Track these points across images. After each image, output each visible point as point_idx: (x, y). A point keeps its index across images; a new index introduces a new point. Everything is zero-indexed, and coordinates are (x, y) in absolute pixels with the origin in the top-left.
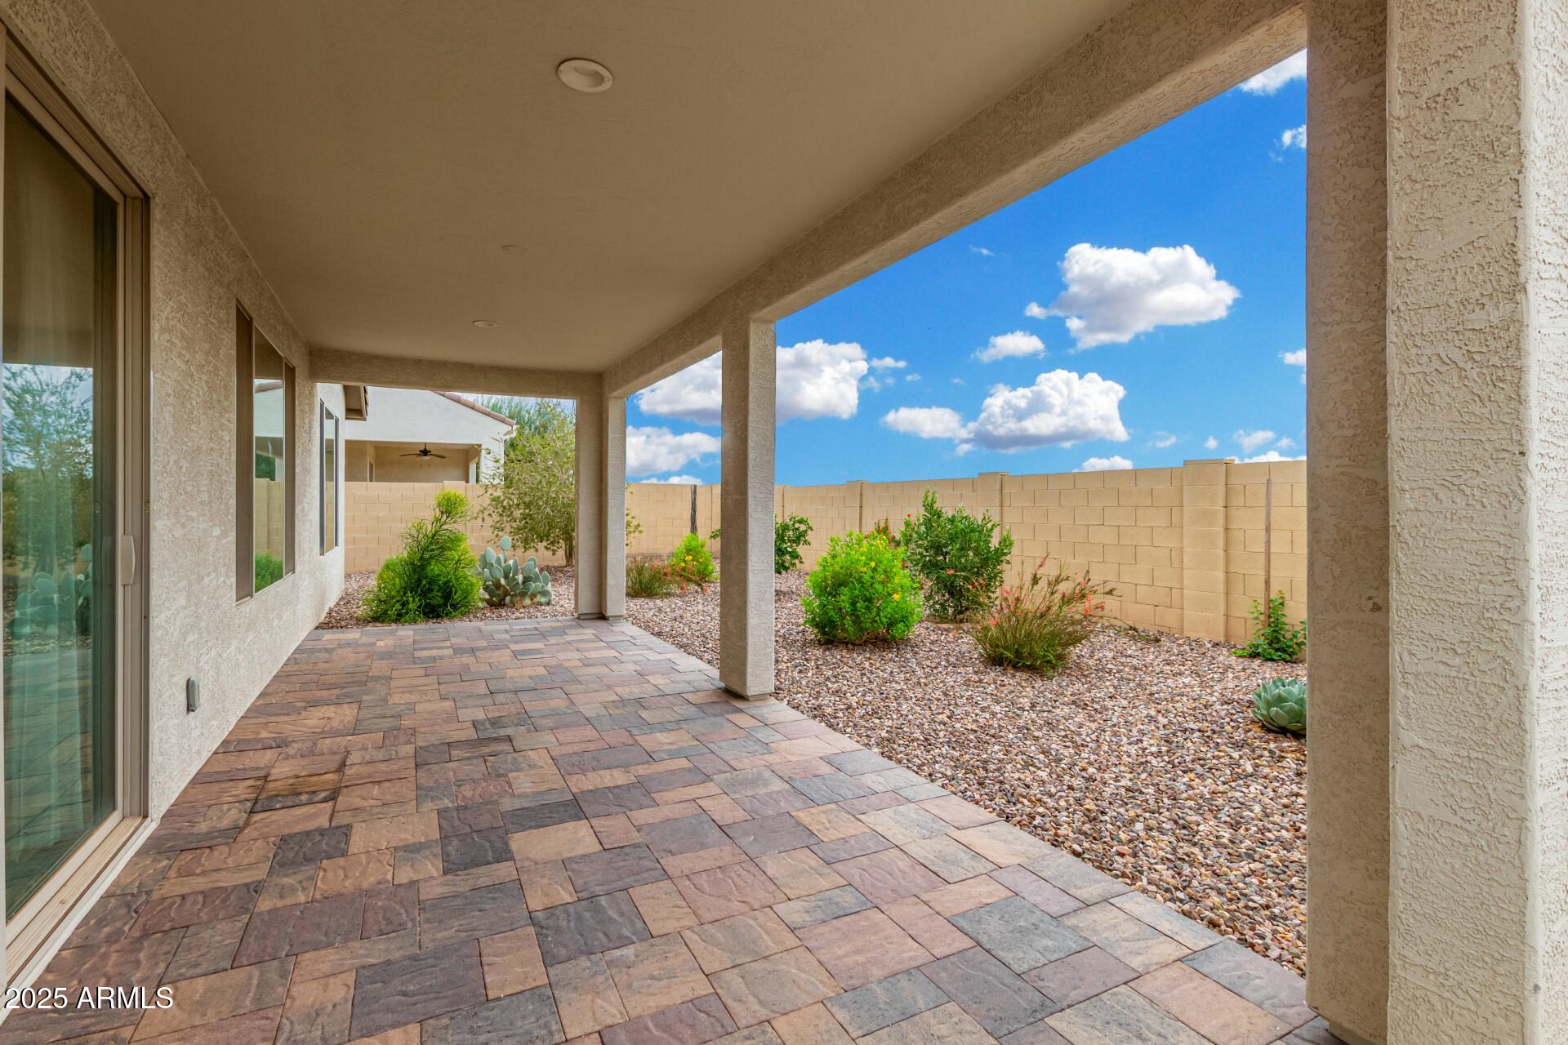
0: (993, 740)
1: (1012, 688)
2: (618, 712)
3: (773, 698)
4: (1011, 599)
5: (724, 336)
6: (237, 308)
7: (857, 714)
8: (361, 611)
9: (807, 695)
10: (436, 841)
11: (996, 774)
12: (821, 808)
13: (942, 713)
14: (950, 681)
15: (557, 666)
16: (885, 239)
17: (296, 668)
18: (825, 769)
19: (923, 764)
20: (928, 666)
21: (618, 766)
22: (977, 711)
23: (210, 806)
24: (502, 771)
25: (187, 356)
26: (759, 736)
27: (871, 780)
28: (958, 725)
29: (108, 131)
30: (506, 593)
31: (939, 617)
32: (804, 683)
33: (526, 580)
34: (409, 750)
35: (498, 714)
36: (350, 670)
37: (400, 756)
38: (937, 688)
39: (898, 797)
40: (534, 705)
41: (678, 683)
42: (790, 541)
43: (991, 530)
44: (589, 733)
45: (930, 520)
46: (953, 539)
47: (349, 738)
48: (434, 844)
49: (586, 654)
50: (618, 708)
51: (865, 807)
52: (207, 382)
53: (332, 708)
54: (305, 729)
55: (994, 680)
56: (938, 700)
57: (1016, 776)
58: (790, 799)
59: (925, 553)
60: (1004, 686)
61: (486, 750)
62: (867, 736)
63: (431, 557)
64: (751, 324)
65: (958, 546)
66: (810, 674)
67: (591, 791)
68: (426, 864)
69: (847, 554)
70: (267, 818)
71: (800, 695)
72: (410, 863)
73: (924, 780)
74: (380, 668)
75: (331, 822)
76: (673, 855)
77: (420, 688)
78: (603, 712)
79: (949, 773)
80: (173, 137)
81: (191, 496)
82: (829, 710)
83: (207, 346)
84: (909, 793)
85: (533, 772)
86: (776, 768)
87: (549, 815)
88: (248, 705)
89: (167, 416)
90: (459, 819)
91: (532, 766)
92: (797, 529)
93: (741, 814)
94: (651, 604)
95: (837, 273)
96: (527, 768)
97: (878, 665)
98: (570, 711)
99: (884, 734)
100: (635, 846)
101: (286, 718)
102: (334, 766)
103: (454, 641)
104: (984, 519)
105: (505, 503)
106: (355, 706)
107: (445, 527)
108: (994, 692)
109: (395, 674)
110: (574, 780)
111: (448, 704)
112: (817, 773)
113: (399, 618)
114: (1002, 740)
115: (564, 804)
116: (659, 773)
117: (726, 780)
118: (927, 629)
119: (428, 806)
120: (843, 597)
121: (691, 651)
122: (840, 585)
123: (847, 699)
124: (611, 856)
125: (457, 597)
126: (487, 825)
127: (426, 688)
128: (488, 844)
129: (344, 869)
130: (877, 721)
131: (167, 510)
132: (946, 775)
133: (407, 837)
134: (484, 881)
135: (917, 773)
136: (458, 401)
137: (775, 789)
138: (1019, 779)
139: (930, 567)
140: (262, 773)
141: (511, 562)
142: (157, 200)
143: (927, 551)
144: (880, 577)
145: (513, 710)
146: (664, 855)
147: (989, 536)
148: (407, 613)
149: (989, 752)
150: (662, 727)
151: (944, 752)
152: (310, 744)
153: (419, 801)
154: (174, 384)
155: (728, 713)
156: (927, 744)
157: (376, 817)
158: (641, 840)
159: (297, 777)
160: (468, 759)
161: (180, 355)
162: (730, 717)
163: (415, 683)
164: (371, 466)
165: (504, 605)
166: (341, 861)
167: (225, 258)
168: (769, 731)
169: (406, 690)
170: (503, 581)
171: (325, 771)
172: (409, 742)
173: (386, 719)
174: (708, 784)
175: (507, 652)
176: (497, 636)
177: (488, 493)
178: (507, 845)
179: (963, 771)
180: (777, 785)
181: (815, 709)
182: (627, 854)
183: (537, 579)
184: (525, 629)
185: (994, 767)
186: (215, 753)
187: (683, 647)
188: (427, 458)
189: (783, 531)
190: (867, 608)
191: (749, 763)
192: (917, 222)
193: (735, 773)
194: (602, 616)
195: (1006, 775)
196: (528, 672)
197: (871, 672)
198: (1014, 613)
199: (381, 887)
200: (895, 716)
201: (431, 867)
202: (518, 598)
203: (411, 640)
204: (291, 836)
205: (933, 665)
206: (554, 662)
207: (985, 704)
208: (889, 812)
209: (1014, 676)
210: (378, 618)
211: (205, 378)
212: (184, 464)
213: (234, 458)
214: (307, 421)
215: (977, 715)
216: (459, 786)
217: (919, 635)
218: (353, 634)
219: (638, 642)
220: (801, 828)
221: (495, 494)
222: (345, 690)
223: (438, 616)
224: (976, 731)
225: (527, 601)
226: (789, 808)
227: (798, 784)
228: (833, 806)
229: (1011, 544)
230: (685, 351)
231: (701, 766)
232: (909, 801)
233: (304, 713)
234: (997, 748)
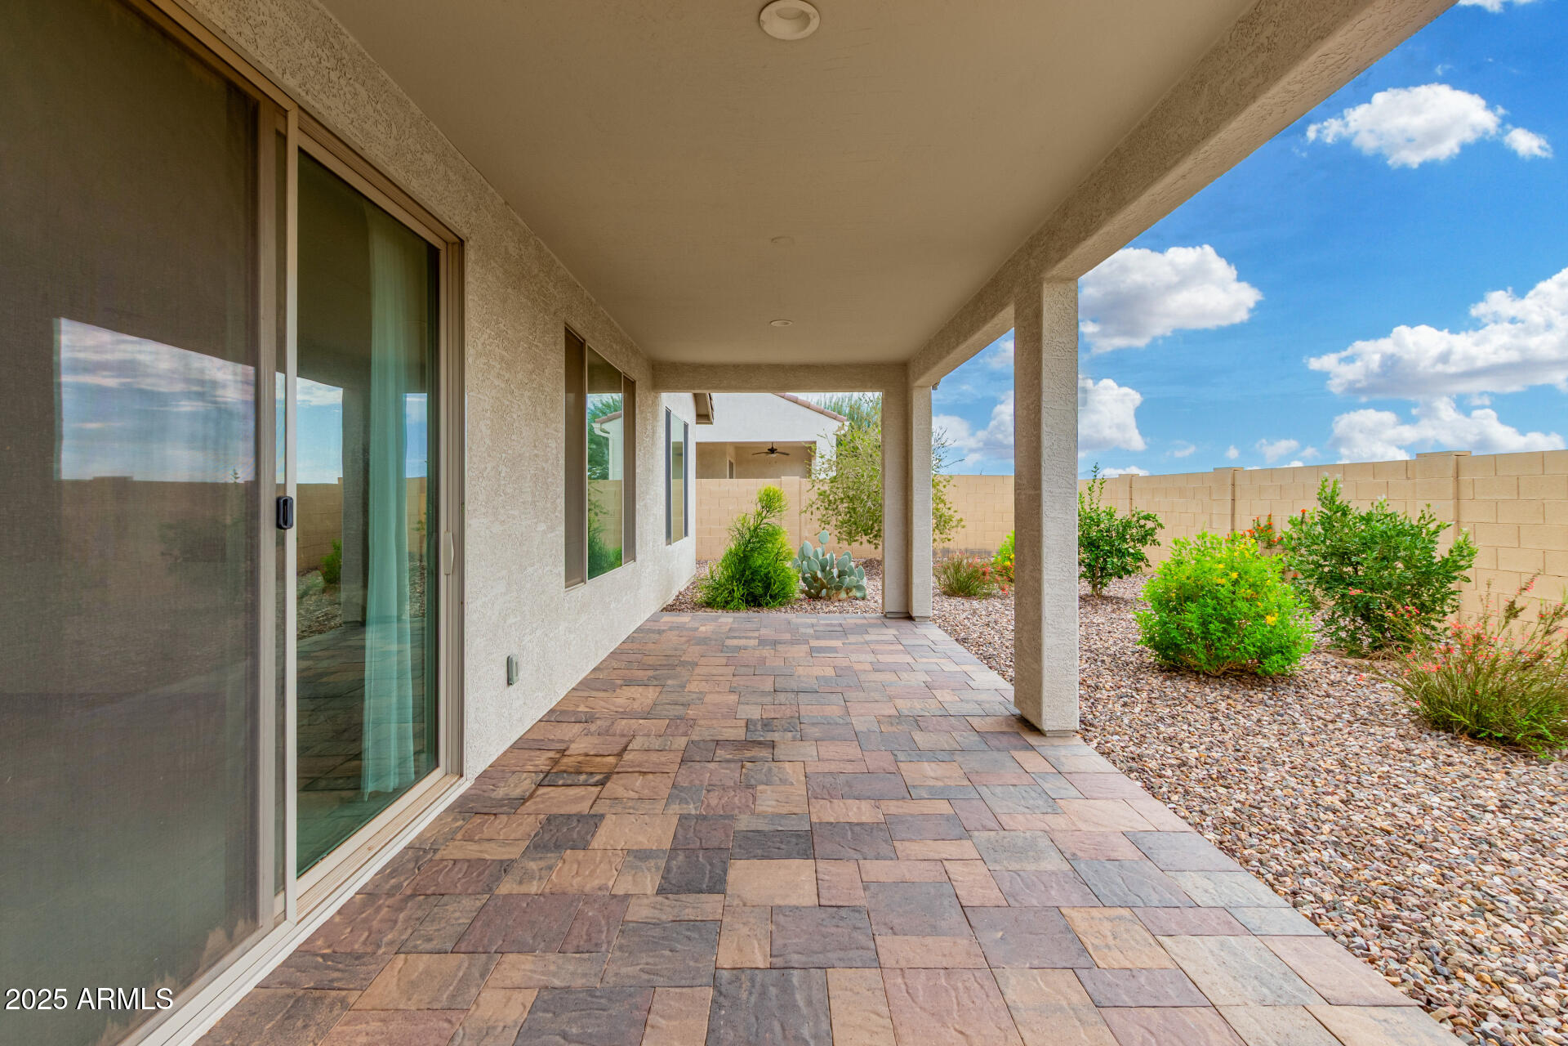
0: (1420, 852)
1: (1466, 771)
2: (891, 729)
3: (1079, 736)
4: (1468, 635)
5: (1016, 304)
6: (566, 329)
7: (1193, 776)
8: (700, 596)
9: (1127, 738)
10: (664, 852)
11: (1417, 915)
12: (1108, 912)
13: (1333, 794)
14: (1353, 745)
15: (849, 668)
16: (1206, 136)
17: (631, 646)
18: (1126, 851)
19: (1285, 874)
20: (1320, 718)
21: (869, 798)
22: (1395, 800)
23: (514, 772)
24: (753, 782)
25: (507, 376)
26: (1046, 786)
27: (1195, 885)
28: (1357, 818)
29: (415, 186)
30: (823, 586)
31: (1350, 648)
32: (1126, 721)
33: (841, 574)
34: (681, 742)
35: (773, 715)
36: (669, 653)
37: (673, 748)
38: (1329, 754)
39: (1230, 920)
40: (810, 709)
41: (968, 702)
42: (1133, 540)
43: (1436, 532)
44: (853, 751)
45: (1329, 518)
46: (1366, 545)
47: (641, 721)
48: (662, 855)
49: (879, 657)
50: (892, 724)
51: (1174, 926)
52: (530, 398)
53: (640, 689)
54: (613, 708)
55: (1433, 753)
56: (1329, 771)
57: (1458, 925)
58: (1067, 886)
59: (1321, 561)
60: (1450, 764)
61: (748, 754)
62: (1201, 812)
63: (752, 550)
64: (1045, 285)
65: (1375, 554)
66: (1137, 710)
67: (832, 823)
68: (646, 878)
69: (1198, 561)
70: (548, 793)
71: (1116, 737)
72: (633, 872)
73: (1280, 900)
74: (692, 654)
75: (591, 808)
76: (895, 934)
77: (716, 678)
78: (876, 728)
79: (1327, 897)
80: (489, 187)
81: (513, 497)
82: (1153, 764)
83: (530, 367)
84: (1251, 917)
85: (782, 788)
86: (1057, 836)
87: (778, 845)
88: (580, 679)
89: (483, 428)
90: (695, 830)
91: (783, 781)
92: (1141, 527)
93: (994, 896)
94: (967, 605)
95: (1145, 198)
96: (778, 782)
97: (1239, 707)
98: (841, 721)
99: (1229, 813)
100: (855, 909)
101: (602, 694)
102: (617, 749)
103: (763, 631)
104: (1423, 517)
105: (831, 498)
106: (658, 689)
107: (765, 521)
108: (1431, 773)
109: (703, 661)
110: (818, 806)
111: (734, 698)
112: (1114, 855)
113: (725, 605)
114: (1436, 855)
115: (797, 835)
116: (912, 815)
117: (988, 840)
118: (1326, 663)
119: (676, 808)
120: (1189, 616)
121: (994, 664)
122: (1187, 599)
123: (1183, 752)
124: (823, 916)
125: (775, 588)
126: (716, 844)
127: (721, 678)
128: (709, 867)
129: (579, 864)
130: (1222, 790)
131: (483, 510)
132: (1322, 900)
133: (644, 841)
134: (689, 913)
135: (1272, 885)
136: (796, 401)
137: (1050, 867)
138: (1463, 932)
139: (1331, 581)
140: (562, 746)
141: (828, 556)
142: (471, 242)
143: (1325, 559)
144: (1244, 591)
145: (788, 713)
146: (884, 930)
147: (1431, 541)
148: (732, 601)
149: (1409, 873)
150: (933, 755)
151: (1326, 859)
152: (608, 723)
153: (670, 799)
154: (491, 401)
155: (1015, 749)
156: (1298, 840)
157: (627, 811)
158: (863, 902)
159: (587, 755)
160: (728, 761)
161: (499, 376)
162: (1016, 754)
163: (715, 672)
164: (731, 464)
165: (821, 598)
166: (580, 854)
167: (552, 290)
168: (1062, 782)
169: (704, 678)
170: (819, 575)
171: (609, 753)
172: (685, 734)
173: (677, 707)
174: (963, 842)
175: (805, 648)
176: (803, 630)
177: (816, 488)
178: (725, 874)
179: (1355, 898)
180: (1053, 863)
181: (1133, 759)
182: (842, 918)
183: (851, 573)
184: (831, 625)
185: (1413, 901)
186: (541, 721)
187: (987, 659)
188: (774, 455)
189: (1124, 528)
190: (1224, 630)
191: (1023, 822)
192: (1254, 98)
193: (1002, 833)
194: (909, 617)
195: (1437, 920)
196: (817, 671)
197: (1228, 717)
198: (1471, 659)
199: (600, 893)
200: (1252, 788)
201: (649, 882)
202: (834, 591)
203: (728, 627)
204: (556, 817)
205: (1328, 718)
206: (845, 663)
207: (1410, 790)
208: (1211, 942)
209: (1471, 751)
210: (709, 604)
211: (527, 394)
212: (504, 470)
213: (562, 462)
214: (649, 427)
215: (1394, 805)
216: (708, 791)
217: (1311, 671)
218: (685, 618)
219: (938, 648)
220: (1070, 936)
221: (822, 488)
222: (658, 672)
223: (760, 605)
224: (1389, 833)
225: (843, 595)
226: (1061, 903)
227: (1082, 867)
228: (1125, 912)
229: (1471, 554)
230: (978, 328)
231: (962, 815)
232: (1248, 931)
233: (618, 690)
234: (1424, 867)
